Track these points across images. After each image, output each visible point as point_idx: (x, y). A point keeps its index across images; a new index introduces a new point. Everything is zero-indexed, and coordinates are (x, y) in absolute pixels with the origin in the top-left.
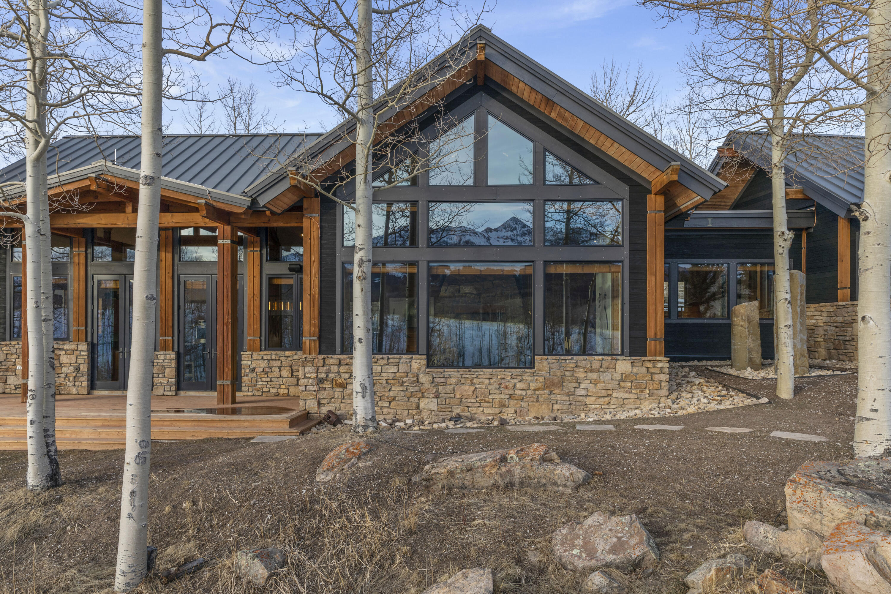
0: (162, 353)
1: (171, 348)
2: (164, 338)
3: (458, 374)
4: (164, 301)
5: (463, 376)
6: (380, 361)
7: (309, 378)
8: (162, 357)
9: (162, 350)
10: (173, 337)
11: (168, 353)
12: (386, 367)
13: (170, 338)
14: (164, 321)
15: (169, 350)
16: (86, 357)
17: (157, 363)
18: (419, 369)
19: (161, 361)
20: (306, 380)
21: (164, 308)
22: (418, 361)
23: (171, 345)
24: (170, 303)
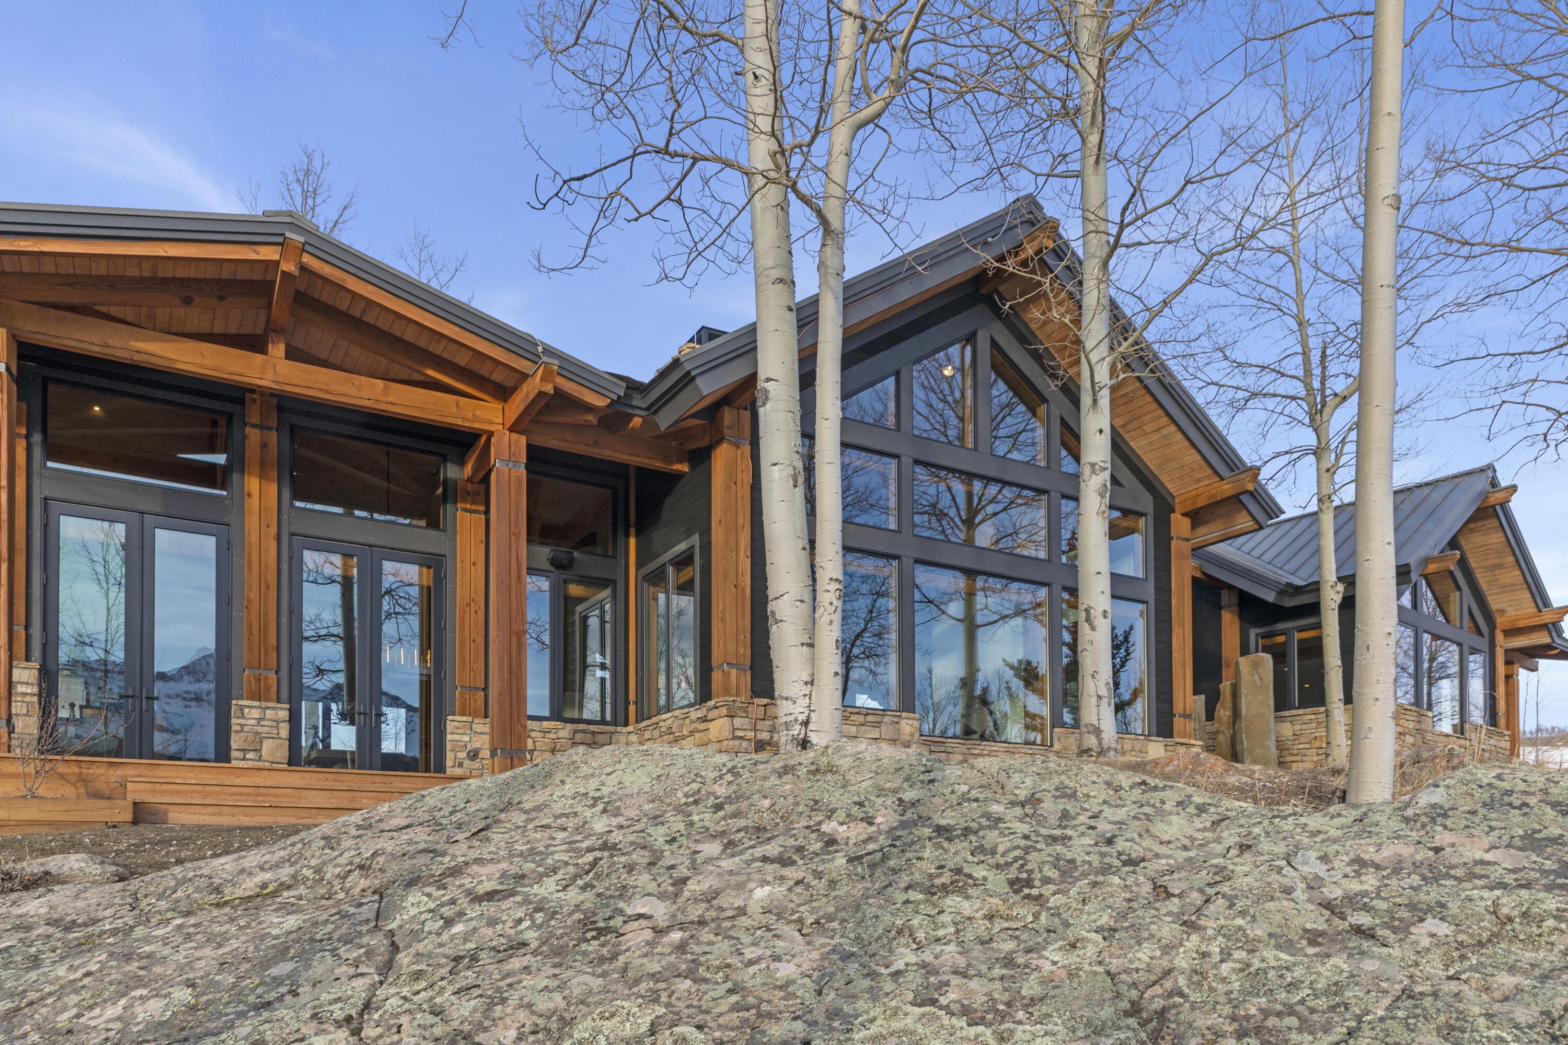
0: (256, 703)
1: (275, 697)
2: (257, 672)
3: (963, 749)
4: (255, 588)
5: (973, 751)
6: (854, 717)
7: (741, 738)
8: (255, 713)
9: (252, 698)
10: (277, 672)
11: (269, 704)
12: (864, 728)
13: (272, 675)
14: (255, 632)
15: (270, 700)
16: (35, 699)
17: (242, 726)
18: (912, 735)
19: (253, 722)
20: (737, 742)
21: (255, 602)
22: (910, 722)
23: (274, 689)
24: (273, 594)
